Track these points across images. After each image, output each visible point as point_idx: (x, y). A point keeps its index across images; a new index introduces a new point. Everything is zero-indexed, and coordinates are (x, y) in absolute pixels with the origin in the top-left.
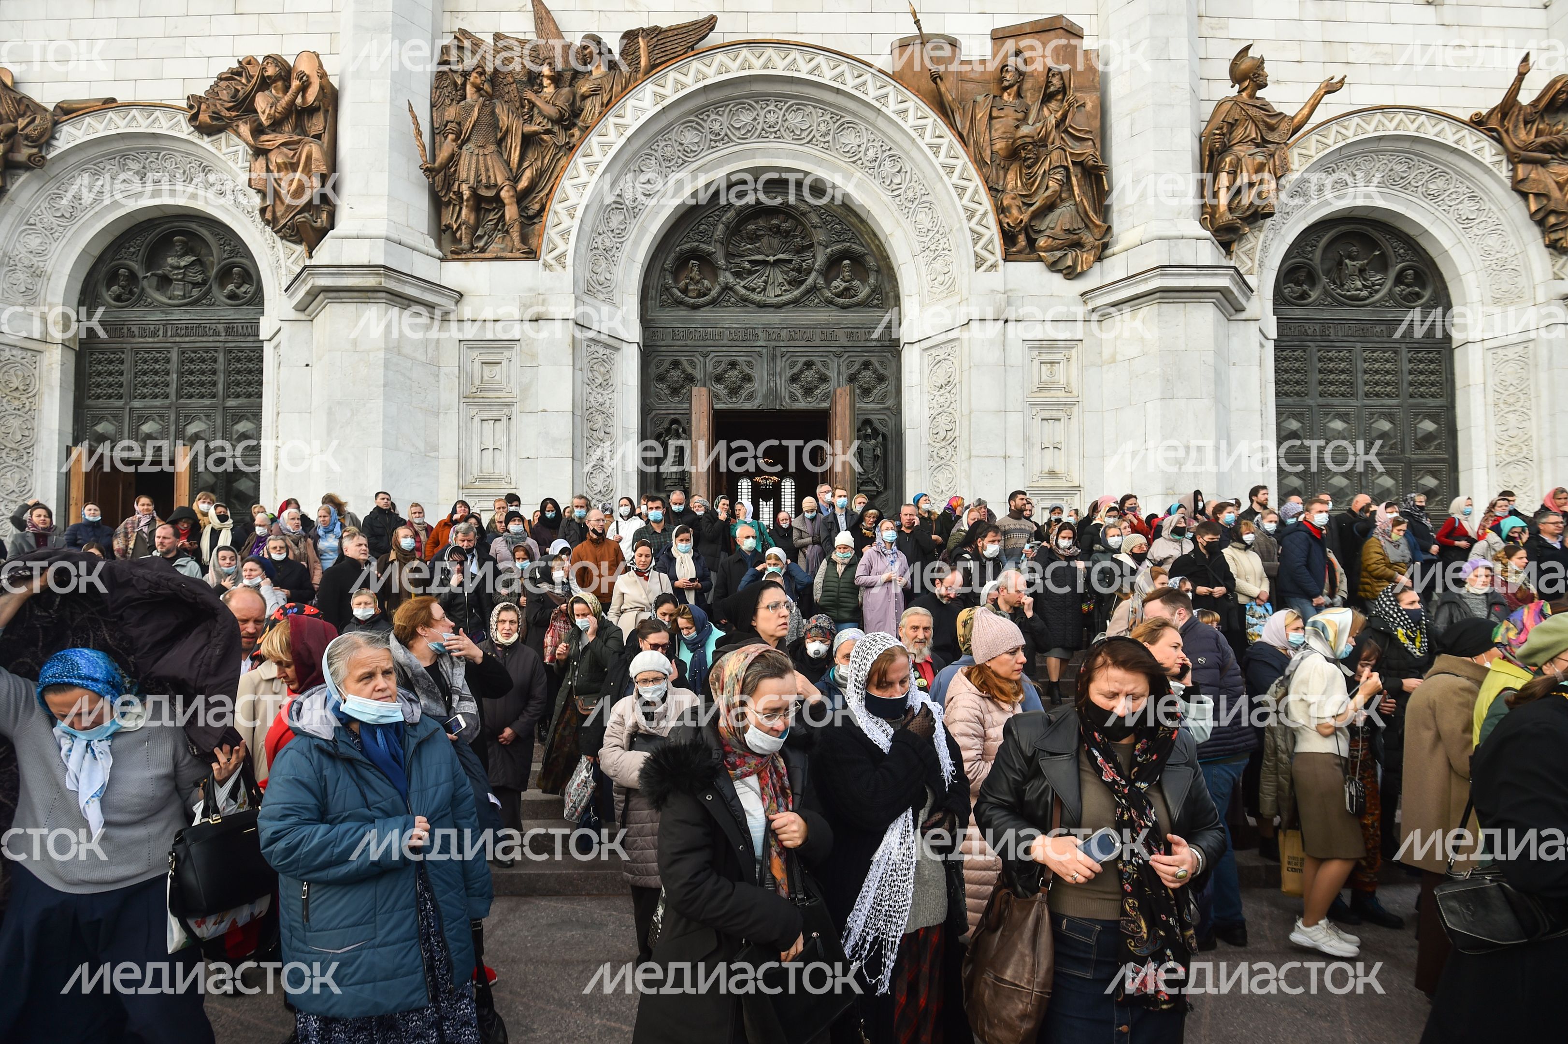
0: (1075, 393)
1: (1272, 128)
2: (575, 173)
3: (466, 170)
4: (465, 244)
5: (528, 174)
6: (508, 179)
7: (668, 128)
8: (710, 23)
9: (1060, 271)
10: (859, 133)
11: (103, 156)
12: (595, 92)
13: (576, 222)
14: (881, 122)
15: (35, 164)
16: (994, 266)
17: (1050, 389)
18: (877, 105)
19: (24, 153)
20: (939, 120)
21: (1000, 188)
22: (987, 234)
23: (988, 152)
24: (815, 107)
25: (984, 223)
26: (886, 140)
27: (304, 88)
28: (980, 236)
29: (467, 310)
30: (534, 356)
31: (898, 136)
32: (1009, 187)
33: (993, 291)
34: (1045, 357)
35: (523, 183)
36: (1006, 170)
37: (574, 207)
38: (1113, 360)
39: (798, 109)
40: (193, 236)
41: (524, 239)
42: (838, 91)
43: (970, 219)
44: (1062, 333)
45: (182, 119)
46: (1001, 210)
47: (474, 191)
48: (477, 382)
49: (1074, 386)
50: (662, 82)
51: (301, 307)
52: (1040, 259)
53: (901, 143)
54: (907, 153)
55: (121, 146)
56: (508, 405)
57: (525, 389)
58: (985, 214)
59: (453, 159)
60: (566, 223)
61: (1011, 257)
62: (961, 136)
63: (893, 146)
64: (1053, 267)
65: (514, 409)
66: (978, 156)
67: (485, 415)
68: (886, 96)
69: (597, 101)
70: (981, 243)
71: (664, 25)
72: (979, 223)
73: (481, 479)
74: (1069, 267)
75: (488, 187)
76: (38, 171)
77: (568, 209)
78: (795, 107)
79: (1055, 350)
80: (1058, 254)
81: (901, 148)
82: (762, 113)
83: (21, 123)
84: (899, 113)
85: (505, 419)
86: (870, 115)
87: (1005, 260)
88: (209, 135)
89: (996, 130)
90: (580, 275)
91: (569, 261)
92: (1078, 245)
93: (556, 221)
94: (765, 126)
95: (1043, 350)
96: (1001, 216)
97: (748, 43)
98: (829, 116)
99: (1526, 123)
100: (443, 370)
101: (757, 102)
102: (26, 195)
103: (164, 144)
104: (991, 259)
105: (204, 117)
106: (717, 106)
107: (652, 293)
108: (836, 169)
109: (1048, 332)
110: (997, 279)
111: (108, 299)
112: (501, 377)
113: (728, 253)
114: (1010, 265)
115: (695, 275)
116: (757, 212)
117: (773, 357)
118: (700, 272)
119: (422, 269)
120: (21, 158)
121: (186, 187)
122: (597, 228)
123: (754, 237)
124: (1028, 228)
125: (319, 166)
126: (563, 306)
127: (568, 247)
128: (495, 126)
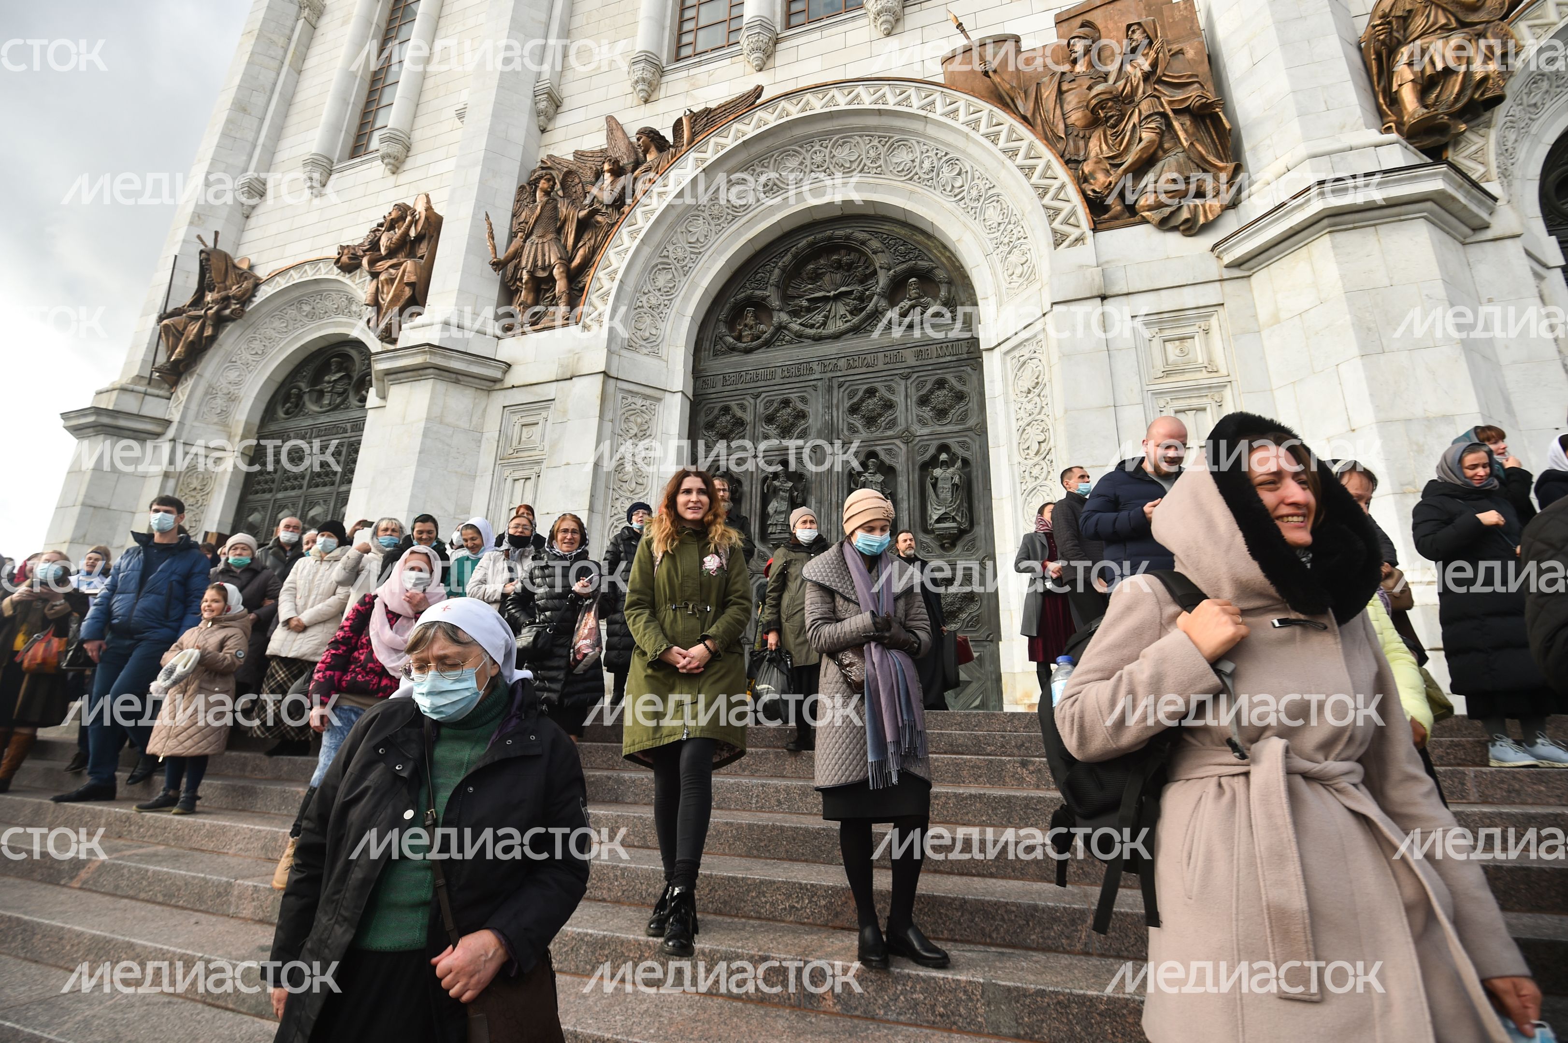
0: (1223, 371)
2: (619, 242)
5: (581, 252)
6: (561, 258)
8: (757, 93)
9: (1175, 229)
10: (910, 149)
11: (285, 304)
13: (617, 283)
14: (931, 130)
16: (1079, 240)
17: (1183, 371)
18: (923, 113)
20: (995, 109)
21: (1081, 158)
22: (1067, 207)
23: (1061, 126)
24: (861, 136)
25: (1061, 196)
26: (939, 146)
27: (416, 221)
28: (1057, 211)
29: (517, 377)
30: (565, 412)
31: (950, 138)
32: (1093, 154)
33: (1081, 267)
34: (1168, 333)
36: (1087, 139)
37: (615, 272)
38: (1276, 319)
39: (844, 143)
40: (346, 356)
42: (880, 112)
43: (1042, 196)
44: (1189, 298)
45: (333, 265)
46: (1082, 180)
47: (531, 273)
48: (515, 443)
49: (1220, 361)
50: (703, 148)
52: (1145, 221)
53: (955, 143)
54: (964, 152)
55: (296, 294)
56: (538, 462)
57: (555, 445)
58: (1063, 187)
60: (606, 284)
61: (1104, 226)
62: (1025, 119)
63: (948, 150)
64: (1164, 224)
65: (544, 466)
66: (1049, 134)
67: (517, 475)
68: (933, 102)
70: (1060, 218)
71: (713, 105)
72: (1055, 198)
74: (1187, 221)
75: (544, 269)
76: (239, 321)
77: (609, 274)
78: (840, 142)
79: (1183, 323)
81: (956, 148)
82: (808, 156)
84: (949, 115)
85: (533, 477)
86: (917, 126)
87: (1095, 230)
88: (350, 272)
89: (1069, 103)
90: (618, 332)
93: (598, 285)
94: (813, 167)
95: (1165, 325)
96: (1084, 186)
98: (877, 140)
100: (486, 435)
101: (801, 147)
102: (231, 340)
103: (324, 286)
104: (1075, 233)
105: (345, 259)
106: (761, 159)
107: (706, 344)
108: (892, 190)
109: (1168, 301)
110: (1085, 253)
111: (281, 414)
112: (536, 438)
113: (784, 287)
114: (1100, 235)
115: (750, 321)
116: (816, 252)
117: (830, 389)
118: (756, 317)
119: (479, 343)
121: (340, 318)
122: (638, 289)
123: (816, 274)
125: (410, 277)
126: (596, 365)
127: (606, 307)
128: (556, 218)
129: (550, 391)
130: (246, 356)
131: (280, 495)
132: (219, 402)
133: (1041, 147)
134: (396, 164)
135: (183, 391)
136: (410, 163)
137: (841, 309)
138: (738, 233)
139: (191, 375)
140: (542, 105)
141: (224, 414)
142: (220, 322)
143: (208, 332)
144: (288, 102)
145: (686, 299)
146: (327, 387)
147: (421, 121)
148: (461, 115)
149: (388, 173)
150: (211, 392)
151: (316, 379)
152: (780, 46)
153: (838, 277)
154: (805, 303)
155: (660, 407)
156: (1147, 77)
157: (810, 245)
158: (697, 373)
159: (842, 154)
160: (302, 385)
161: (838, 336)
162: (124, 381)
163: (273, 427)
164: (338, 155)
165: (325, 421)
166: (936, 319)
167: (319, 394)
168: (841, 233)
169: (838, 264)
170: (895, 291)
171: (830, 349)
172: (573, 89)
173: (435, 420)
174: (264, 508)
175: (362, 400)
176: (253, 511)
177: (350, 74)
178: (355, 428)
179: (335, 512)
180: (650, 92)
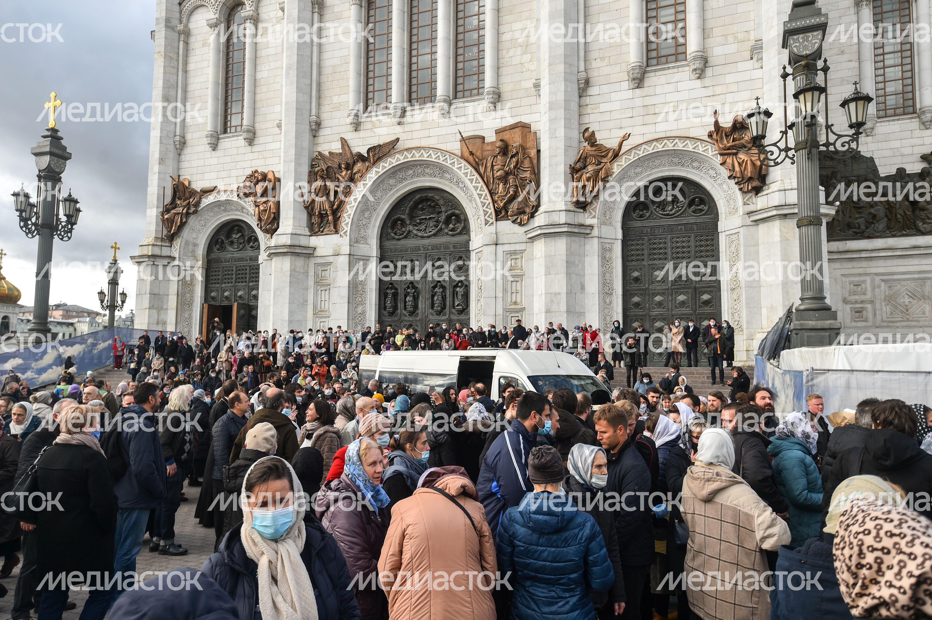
0: (524, 271)
1: (604, 157)
2: (350, 202)
3: (317, 203)
4: (317, 230)
5: (337, 203)
6: (329, 206)
7: (383, 181)
8: (398, 140)
9: (517, 224)
10: (449, 175)
11: (213, 208)
12: (359, 171)
13: (351, 219)
15: (195, 212)
16: (492, 224)
17: (515, 270)
18: (451, 166)
19: (192, 209)
20: (472, 169)
21: (496, 192)
22: (490, 211)
23: (491, 179)
24: (432, 168)
25: (488, 207)
26: (458, 176)
27: (270, 181)
28: (487, 212)
29: (318, 253)
30: (337, 268)
33: (491, 233)
34: (513, 257)
35: (335, 207)
37: (350, 215)
38: (537, 258)
39: (428, 168)
40: (240, 226)
41: (335, 227)
42: (437, 163)
43: (483, 206)
44: (518, 247)
45: (236, 194)
46: (494, 202)
47: (319, 212)
48: (320, 277)
49: (523, 268)
50: (378, 167)
51: (269, 255)
52: (509, 219)
56: (329, 285)
57: (334, 279)
58: (489, 204)
59: (313, 201)
60: (347, 220)
61: (498, 220)
62: (481, 175)
63: (461, 178)
64: (514, 222)
65: (331, 286)
66: (487, 182)
67: (322, 289)
68: (454, 162)
69: (359, 175)
70: (487, 216)
71: (382, 142)
72: (486, 208)
73: (321, 311)
74: (520, 222)
75: (324, 210)
76: (196, 214)
77: (348, 215)
78: (426, 168)
79: (516, 254)
80: (516, 217)
82: (416, 171)
83: (191, 200)
84: (458, 168)
85: (328, 290)
87: (496, 220)
90: (353, 237)
91: (348, 234)
92: (524, 213)
93: (344, 220)
94: (418, 173)
95: (511, 255)
96: (495, 204)
97: (407, 149)
98: (438, 169)
99: (727, 136)
100: (310, 274)
101: (413, 168)
102: (193, 222)
103: (230, 203)
104: (491, 221)
106: (399, 170)
107: (384, 235)
108: (445, 185)
109: (513, 248)
110: (492, 229)
111: (215, 250)
112: (327, 275)
113: (412, 217)
115: (399, 227)
116: (422, 200)
117: (426, 257)
118: (401, 225)
119: (303, 241)
120: (191, 211)
121: (237, 213)
122: (359, 220)
123: (422, 209)
124: (505, 208)
125: (273, 210)
126: (346, 250)
127: (348, 229)
129: (331, 259)
130: (199, 227)
131: (223, 285)
132: (191, 247)
133: (484, 187)
134: (251, 141)
135: (178, 243)
136: (256, 141)
137: (432, 223)
138: (393, 195)
139: (179, 237)
140: (313, 127)
141: (193, 251)
142: (188, 214)
143: (184, 220)
145: (376, 220)
146: (235, 240)
147: (258, 119)
148: (279, 126)
149: (247, 144)
150: (187, 243)
151: (228, 235)
153: (430, 210)
154: (418, 221)
155: (369, 262)
156: (515, 167)
157: (420, 198)
158: (381, 247)
159: (427, 171)
160: (223, 237)
161: (429, 237)
162: (151, 240)
163: (213, 256)
164: (219, 128)
165: (237, 255)
166: (460, 233)
167: (232, 243)
168: (430, 195)
169: (430, 206)
170: (448, 221)
171: (426, 242)
172: (324, 116)
173: (293, 271)
174: (217, 291)
175: (252, 247)
176: (212, 291)
177: (216, 83)
178: (251, 259)
179: (249, 294)
180: (357, 126)
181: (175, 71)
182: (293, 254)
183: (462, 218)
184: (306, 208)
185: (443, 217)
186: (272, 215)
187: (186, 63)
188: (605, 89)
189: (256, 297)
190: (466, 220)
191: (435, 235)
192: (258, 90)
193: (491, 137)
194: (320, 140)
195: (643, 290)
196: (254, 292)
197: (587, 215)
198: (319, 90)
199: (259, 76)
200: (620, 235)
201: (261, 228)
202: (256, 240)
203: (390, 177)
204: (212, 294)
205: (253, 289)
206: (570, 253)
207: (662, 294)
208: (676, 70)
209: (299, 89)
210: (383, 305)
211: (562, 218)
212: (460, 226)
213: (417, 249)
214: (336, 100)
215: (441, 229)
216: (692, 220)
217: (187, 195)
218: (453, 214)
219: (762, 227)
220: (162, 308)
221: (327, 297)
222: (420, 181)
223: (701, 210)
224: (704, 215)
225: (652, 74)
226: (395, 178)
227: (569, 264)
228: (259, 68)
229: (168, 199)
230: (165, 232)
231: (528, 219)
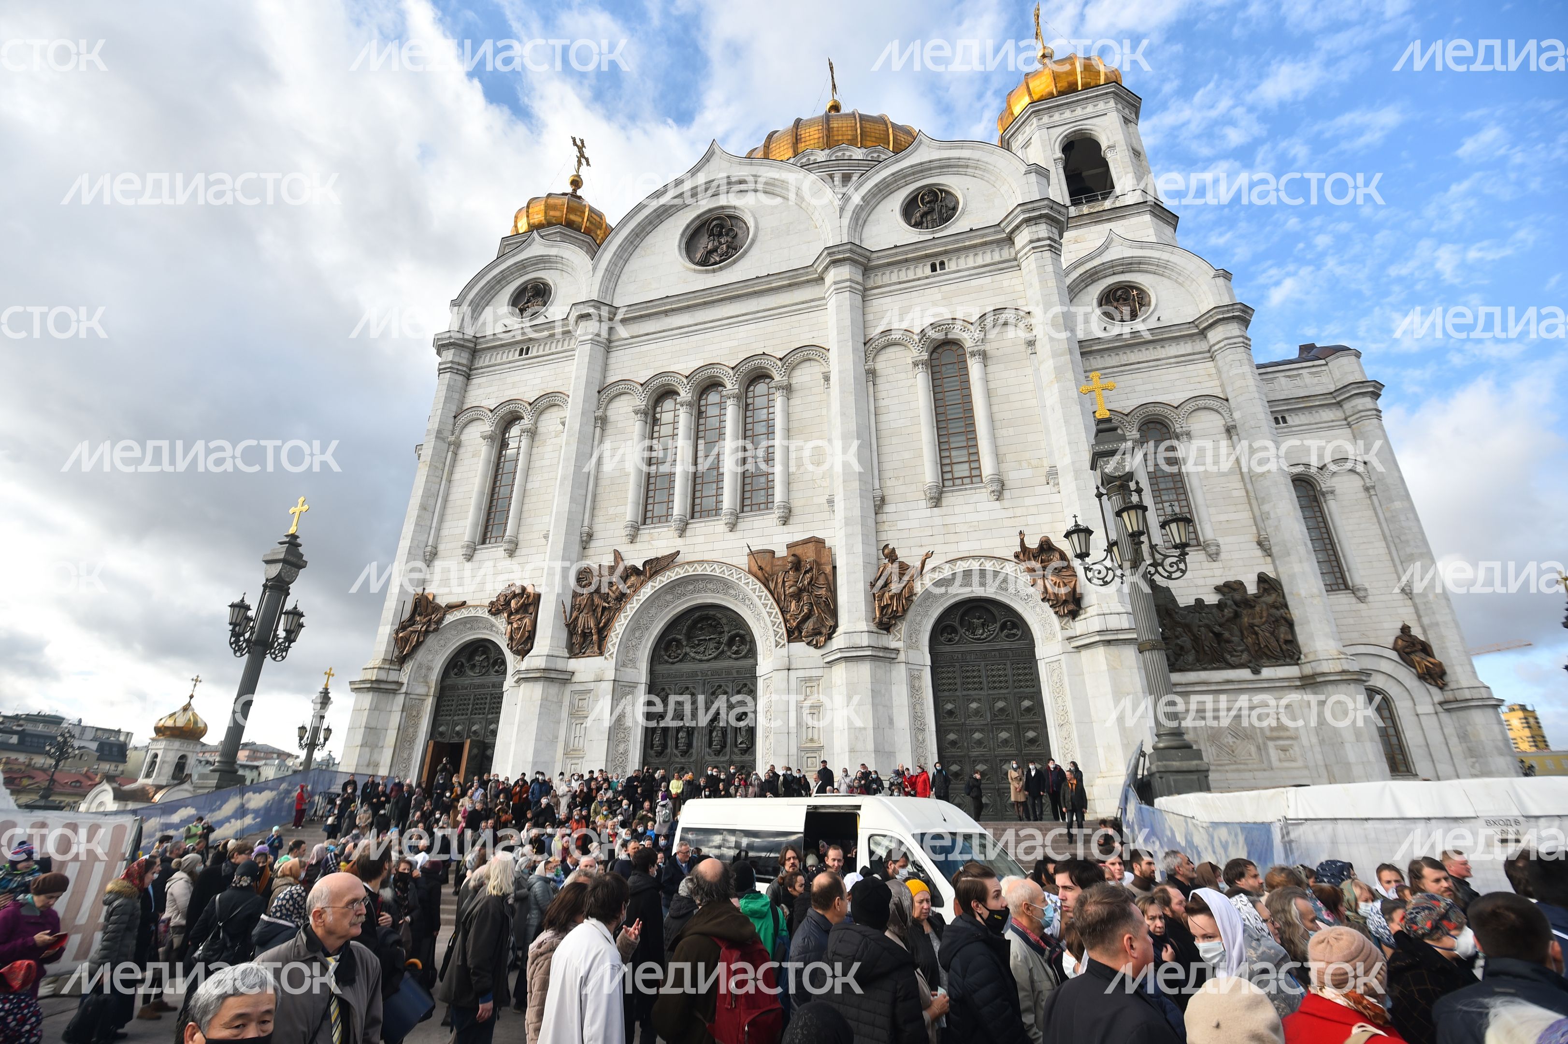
0: (822, 702)
2: (620, 621)
3: (580, 621)
4: (577, 651)
5: (604, 622)
6: (595, 624)
7: (659, 597)
8: (678, 553)
9: (812, 646)
10: (734, 592)
11: (457, 625)
12: (632, 586)
13: (619, 640)
15: (436, 630)
16: (783, 646)
19: (433, 627)
20: (761, 586)
21: (787, 612)
22: (781, 632)
23: (782, 596)
24: (716, 584)
25: (779, 627)
27: (528, 597)
28: (778, 633)
29: (576, 678)
30: (597, 696)
32: (790, 611)
33: (783, 656)
34: (808, 685)
35: (601, 626)
36: (790, 604)
37: (618, 634)
38: (835, 686)
40: (486, 647)
41: (600, 648)
43: (773, 626)
44: (814, 673)
45: (486, 610)
46: (786, 621)
47: (583, 631)
48: (576, 708)
50: (655, 581)
51: (517, 682)
52: (803, 641)
56: (586, 717)
57: (593, 710)
58: (780, 623)
59: (577, 618)
60: (615, 640)
61: (792, 641)
62: (770, 590)
64: (808, 644)
65: (589, 719)
66: (778, 599)
67: (578, 722)
69: (633, 589)
70: (778, 636)
71: (659, 556)
72: (777, 628)
73: (573, 750)
74: (816, 644)
75: (588, 629)
76: (436, 633)
77: (616, 635)
78: (708, 584)
79: (811, 682)
80: (810, 639)
82: (697, 587)
83: (434, 616)
84: (745, 584)
85: (585, 724)
87: (789, 642)
88: (494, 616)
90: (619, 660)
91: (614, 656)
92: (820, 633)
93: (611, 640)
94: (697, 591)
95: (806, 682)
96: (786, 624)
97: (688, 563)
99: (1034, 557)
100: (564, 704)
101: (694, 584)
102: (431, 642)
103: (480, 619)
104: (782, 643)
105: (493, 610)
106: (678, 585)
107: (656, 659)
108: (730, 602)
109: (808, 673)
110: (784, 652)
111: (452, 674)
112: (585, 705)
113: (689, 637)
114: (791, 644)
115: (674, 649)
116: (701, 619)
117: (704, 685)
118: (677, 646)
119: (560, 664)
120: (431, 629)
121: (485, 631)
122: (628, 640)
123: (702, 629)
124: (799, 628)
125: (528, 628)
126: (611, 675)
127: (614, 650)
128: (593, 604)
129: (592, 686)
130: (437, 647)
131: (455, 718)
132: (424, 671)
133: (775, 605)
134: (511, 553)
135: (408, 667)
136: (518, 553)
137: (712, 645)
138: (669, 612)
139: (412, 659)
140: (584, 539)
141: (426, 676)
142: (427, 632)
143: (421, 639)
144: (446, 500)
145: (648, 640)
146: (478, 664)
147: (523, 529)
148: (546, 537)
149: (506, 555)
150: (420, 666)
151: (470, 658)
152: (689, 526)
153: (711, 630)
154: (696, 642)
155: (636, 691)
156: (809, 584)
157: (699, 617)
158: (652, 672)
159: (710, 586)
160: (464, 661)
161: (708, 660)
162: (378, 662)
163: (449, 682)
164: (478, 539)
165: (478, 681)
166: (745, 657)
167: (474, 666)
168: (712, 613)
169: (711, 625)
170: (731, 642)
171: (705, 666)
172: (598, 528)
173: (544, 699)
174: (448, 724)
175: (497, 671)
176: (441, 725)
177: (482, 493)
178: (494, 686)
179: (486, 728)
180: (633, 539)
181: (438, 480)
182: (547, 679)
183: (748, 639)
184: (567, 625)
185: (725, 638)
186: (527, 634)
187: (451, 473)
188: (902, 507)
189: (494, 733)
190: (753, 642)
191: (715, 658)
192: (527, 500)
193: (781, 552)
194: (590, 552)
195: (958, 725)
196: (492, 727)
197: (891, 637)
198: (594, 501)
199: (529, 486)
200: (928, 662)
201: (511, 649)
202: (504, 662)
203: (666, 593)
204: (441, 729)
205: (491, 723)
206: (875, 680)
207: (981, 731)
208: (973, 491)
209: (573, 500)
210: (649, 743)
211: (865, 640)
212: (745, 649)
213: (694, 674)
214: (611, 511)
215: (723, 652)
216: (1006, 645)
217: (430, 610)
218: (737, 635)
219: (1085, 653)
220: (377, 746)
221: (583, 732)
222: (701, 598)
223: (1015, 635)
224: (1018, 640)
225: (950, 494)
226: (672, 593)
227: (875, 693)
228: (530, 479)
229: (406, 615)
230: (396, 653)
231: (825, 641)
